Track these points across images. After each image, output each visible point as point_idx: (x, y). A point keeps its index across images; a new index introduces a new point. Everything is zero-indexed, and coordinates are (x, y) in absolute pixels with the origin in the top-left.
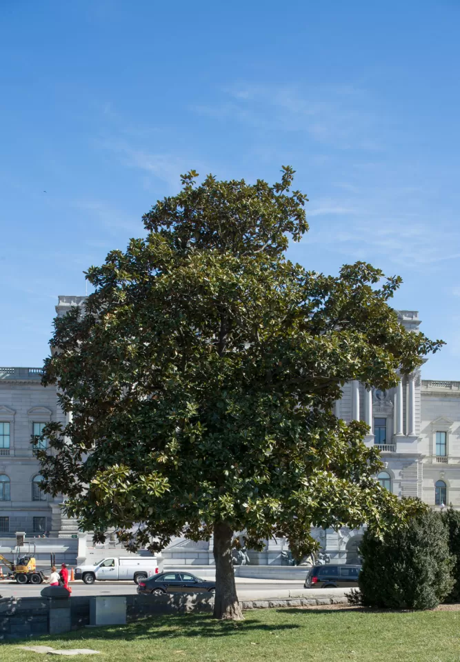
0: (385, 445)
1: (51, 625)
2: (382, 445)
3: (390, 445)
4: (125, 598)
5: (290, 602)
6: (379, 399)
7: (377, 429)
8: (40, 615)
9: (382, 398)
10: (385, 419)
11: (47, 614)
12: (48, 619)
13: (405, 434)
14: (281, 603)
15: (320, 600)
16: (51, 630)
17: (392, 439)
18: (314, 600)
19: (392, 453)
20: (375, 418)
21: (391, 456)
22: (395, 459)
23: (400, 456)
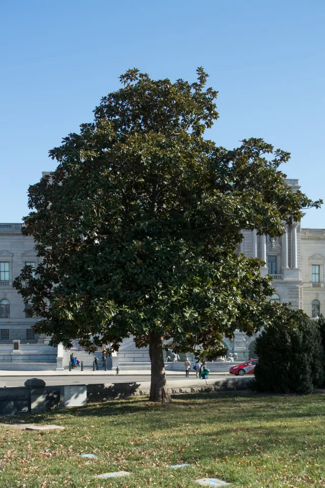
0: (276, 275)
1: (32, 407)
2: (274, 275)
3: (279, 275)
4: (86, 387)
6: (272, 243)
7: (271, 264)
8: (24, 400)
9: (273, 241)
10: (276, 256)
11: (29, 399)
12: (30, 403)
13: (290, 267)
14: (201, 389)
17: (281, 271)
19: (281, 281)
20: (268, 256)
21: (280, 283)
22: (283, 285)
23: (286, 283)
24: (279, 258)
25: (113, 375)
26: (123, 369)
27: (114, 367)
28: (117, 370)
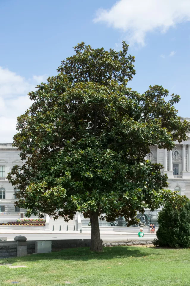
0: (178, 175)
1: (18, 253)
2: (177, 175)
3: (180, 175)
4: (51, 241)
5: (128, 244)
6: (176, 156)
7: (175, 169)
8: (13, 249)
9: (177, 155)
10: (178, 164)
11: (16, 249)
12: (17, 250)
13: (186, 170)
14: (124, 244)
15: (142, 243)
16: (18, 255)
17: (181, 173)
18: (139, 243)
19: (181, 178)
20: (174, 164)
21: (180, 180)
22: (182, 181)
23: (184, 180)
24: (180, 165)
25: (78, 234)
26: (84, 230)
27: (79, 229)
28: (81, 231)
